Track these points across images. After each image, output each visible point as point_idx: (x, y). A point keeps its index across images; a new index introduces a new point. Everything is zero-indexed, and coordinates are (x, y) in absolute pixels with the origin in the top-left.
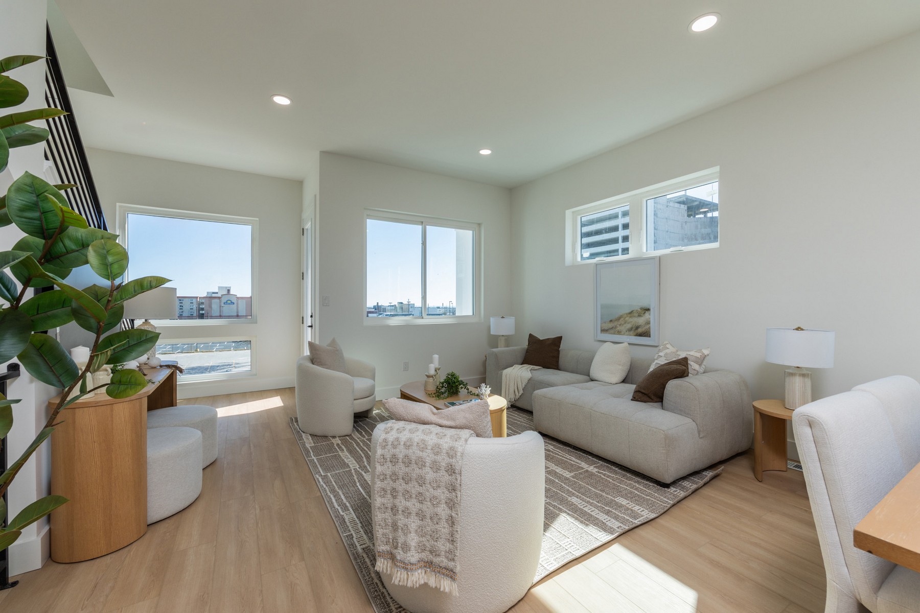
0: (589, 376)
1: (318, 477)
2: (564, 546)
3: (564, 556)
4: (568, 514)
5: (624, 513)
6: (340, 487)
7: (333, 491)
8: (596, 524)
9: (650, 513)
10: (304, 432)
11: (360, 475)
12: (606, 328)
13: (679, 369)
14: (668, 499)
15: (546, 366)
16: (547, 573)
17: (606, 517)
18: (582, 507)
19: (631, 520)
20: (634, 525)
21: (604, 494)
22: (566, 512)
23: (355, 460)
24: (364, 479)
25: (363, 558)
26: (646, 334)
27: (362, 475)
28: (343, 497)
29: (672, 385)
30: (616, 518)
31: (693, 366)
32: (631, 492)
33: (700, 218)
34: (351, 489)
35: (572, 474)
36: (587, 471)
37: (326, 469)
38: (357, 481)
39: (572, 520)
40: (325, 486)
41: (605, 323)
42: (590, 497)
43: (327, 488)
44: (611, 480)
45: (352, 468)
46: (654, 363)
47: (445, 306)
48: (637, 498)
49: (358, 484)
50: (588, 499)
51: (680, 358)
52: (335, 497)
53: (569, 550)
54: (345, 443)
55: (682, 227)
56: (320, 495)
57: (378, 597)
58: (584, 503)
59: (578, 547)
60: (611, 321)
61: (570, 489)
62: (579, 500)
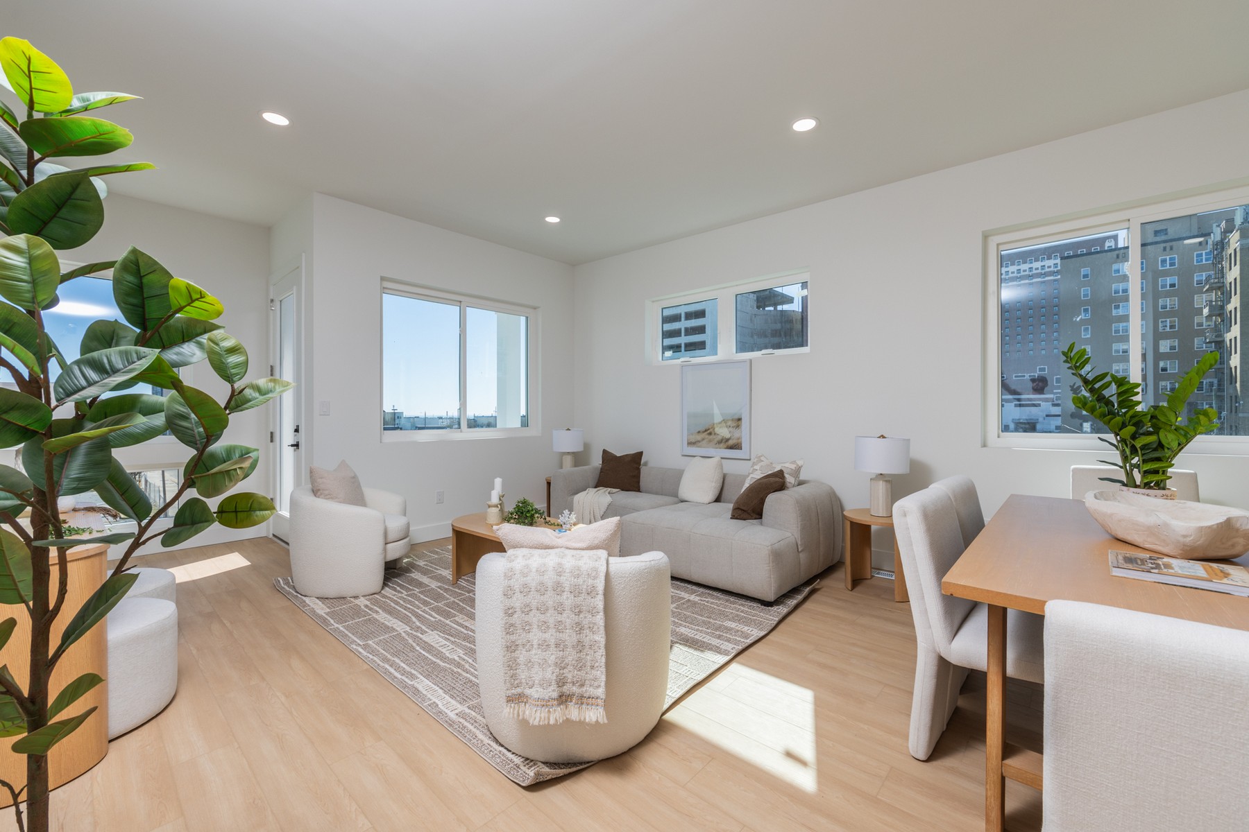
0: (678, 497)
1: (355, 647)
2: (683, 673)
3: (686, 682)
4: (680, 644)
5: (735, 635)
6: (393, 655)
7: (386, 660)
8: (710, 649)
9: (759, 632)
10: (305, 596)
11: (415, 638)
12: (694, 441)
13: (776, 482)
14: (773, 616)
15: (625, 488)
16: (673, 700)
17: (719, 641)
18: (692, 636)
19: (742, 640)
20: (747, 645)
21: (711, 620)
22: (677, 643)
23: (401, 621)
24: (424, 641)
25: (461, 723)
26: (737, 446)
27: (418, 637)
28: (402, 665)
29: (772, 500)
30: (729, 640)
31: (790, 479)
32: (737, 615)
33: (770, 311)
34: (411, 654)
35: (674, 605)
36: (689, 600)
37: (364, 637)
38: (414, 645)
39: (686, 649)
40: (371, 656)
41: (692, 434)
42: (698, 625)
43: (375, 659)
44: (715, 607)
45: (401, 632)
46: (749, 478)
47: (450, 415)
48: (744, 620)
49: (418, 648)
50: (697, 627)
51: (776, 470)
52: (391, 666)
53: (690, 676)
54: (376, 602)
55: (751, 320)
56: (369, 667)
57: (497, 756)
58: (693, 631)
59: (698, 673)
60: (699, 432)
61: (677, 621)
62: (688, 629)
